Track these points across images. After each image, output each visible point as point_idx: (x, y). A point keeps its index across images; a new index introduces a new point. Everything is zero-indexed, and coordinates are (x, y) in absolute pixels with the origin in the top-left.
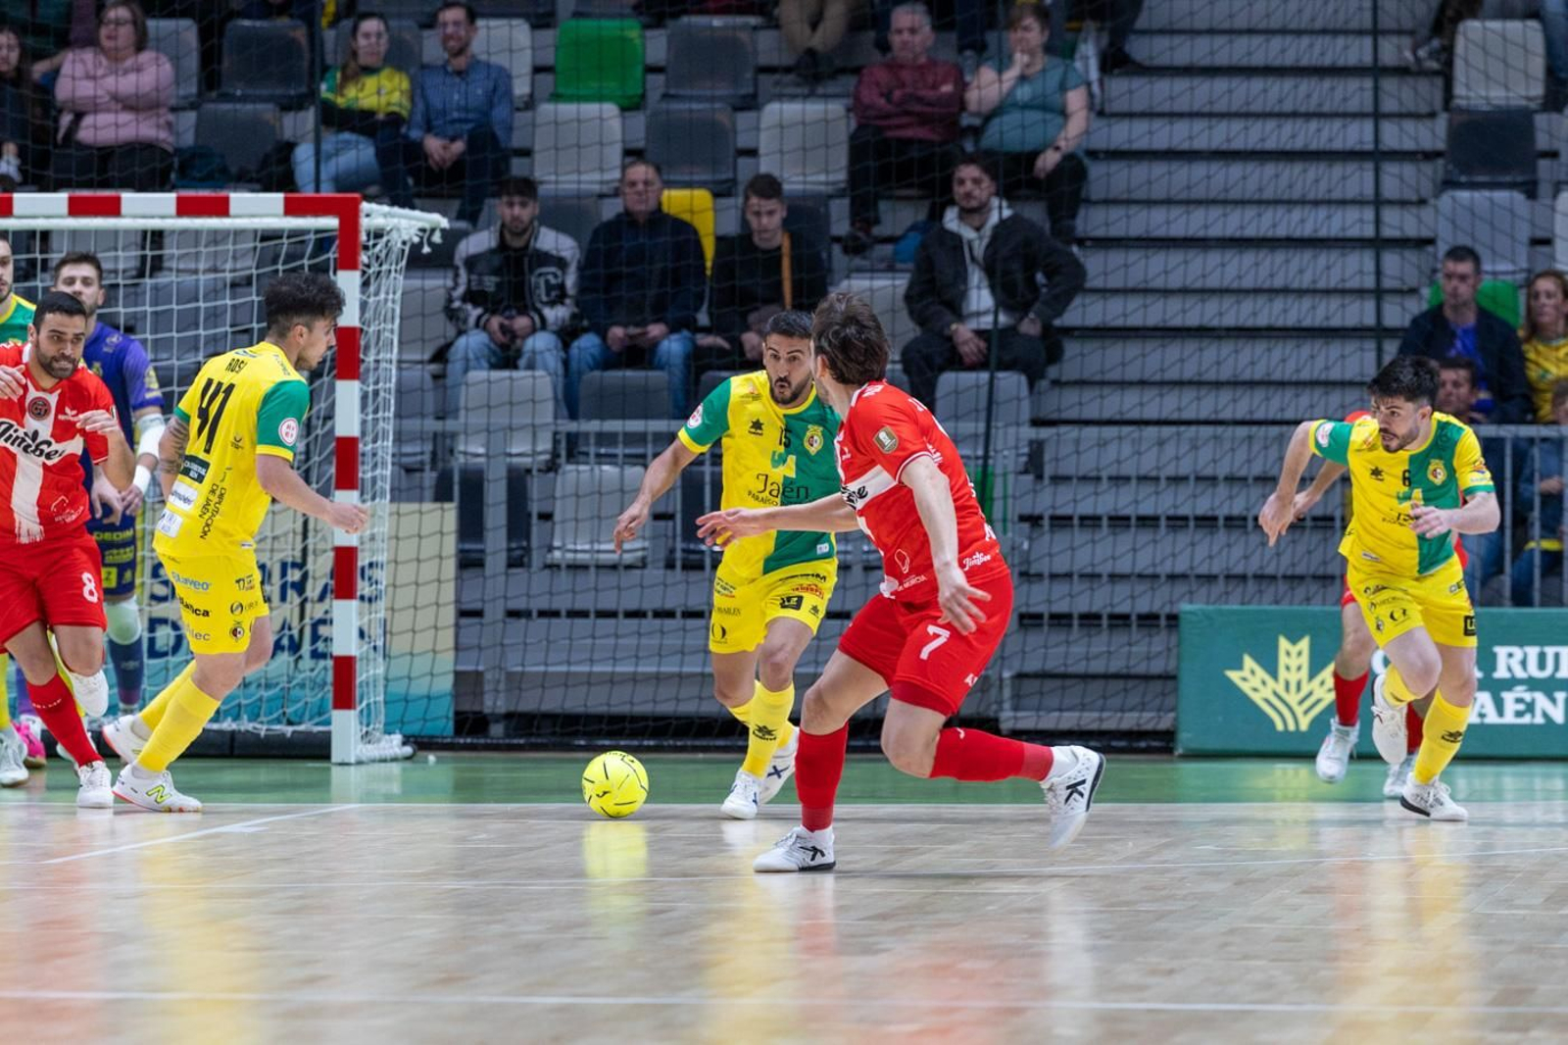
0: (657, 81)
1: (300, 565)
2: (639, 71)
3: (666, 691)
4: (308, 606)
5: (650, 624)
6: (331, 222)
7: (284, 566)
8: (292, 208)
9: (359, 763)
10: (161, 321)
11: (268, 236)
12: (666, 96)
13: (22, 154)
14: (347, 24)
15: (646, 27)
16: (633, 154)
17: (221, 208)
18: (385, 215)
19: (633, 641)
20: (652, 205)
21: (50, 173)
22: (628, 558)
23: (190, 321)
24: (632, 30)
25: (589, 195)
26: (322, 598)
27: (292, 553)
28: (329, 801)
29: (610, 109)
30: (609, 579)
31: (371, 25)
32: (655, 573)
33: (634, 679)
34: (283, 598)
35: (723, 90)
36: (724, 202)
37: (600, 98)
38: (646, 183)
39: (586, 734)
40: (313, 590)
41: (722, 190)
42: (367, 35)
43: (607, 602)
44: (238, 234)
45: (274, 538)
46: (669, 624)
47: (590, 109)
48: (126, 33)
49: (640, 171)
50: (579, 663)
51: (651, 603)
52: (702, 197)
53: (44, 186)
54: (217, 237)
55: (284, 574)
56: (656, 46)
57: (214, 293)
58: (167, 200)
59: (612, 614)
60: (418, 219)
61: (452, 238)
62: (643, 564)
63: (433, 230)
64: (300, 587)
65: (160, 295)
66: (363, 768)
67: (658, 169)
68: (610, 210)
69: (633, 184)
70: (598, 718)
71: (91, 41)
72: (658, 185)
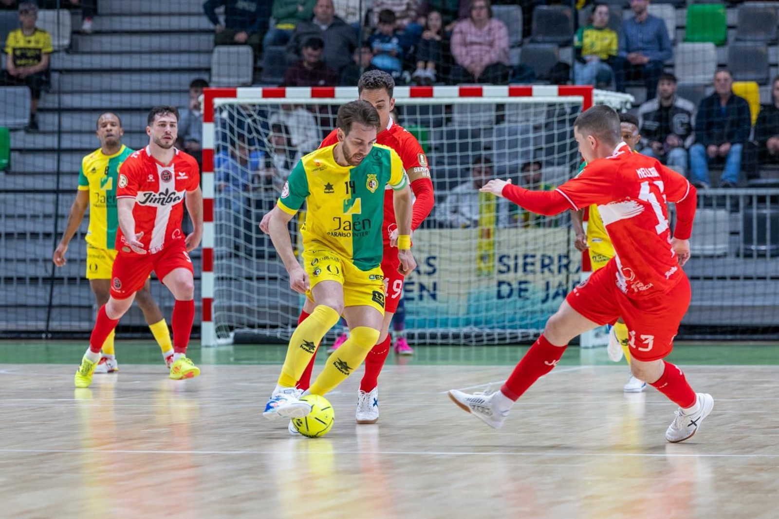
0: (732, 32)
1: (567, 256)
2: (723, 29)
3: (736, 314)
4: (571, 276)
5: (729, 283)
6: (579, 99)
7: (560, 257)
8: (561, 93)
9: (594, 347)
10: (501, 144)
11: (551, 105)
12: (737, 40)
13: (437, 67)
14: (590, 8)
15: (728, 7)
16: (721, 66)
17: (528, 93)
18: (605, 96)
19: (720, 291)
20: (728, 90)
21: (451, 77)
22: (719, 253)
23: (513, 144)
24: (720, 9)
25: (700, 86)
26: (577, 271)
27: (564, 252)
28: (578, 364)
29: (710, 46)
30: (709, 262)
31: (603, 9)
32: (730, 260)
33: (722, 308)
34: (560, 271)
35: (762, 36)
36: (763, 88)
37: (703, 40)
38: (726, 80)
39: (700, 334)
40: (573, 267)
41: (762, 83)
42: (601, 13)
43: (709, 272)
44: (536, 105)
45: (555, 244)
46: (737, 283)
47: (698, 46)
48: (484, 12)
49: (723, 75)
50: (696, 300)
51: (729, 272)
52: (752, 86)
53: (447, 83)
54: (527, 106)
55: (560, 261)
56: (732, 16)
57: (526, 131)
58: (504, 89)
59: (710, 278)
60: (620, 97)
61: (635, 106)
62: (725, 255)
63: (626, 103)
64: (567, 266)
65: (500, 133)
66: (596, 350)
67: (731, 73)
68: (709, 92)
69: (719, 80)
70: (706, 327)
71: (468, 16)
72: (730, 81)
